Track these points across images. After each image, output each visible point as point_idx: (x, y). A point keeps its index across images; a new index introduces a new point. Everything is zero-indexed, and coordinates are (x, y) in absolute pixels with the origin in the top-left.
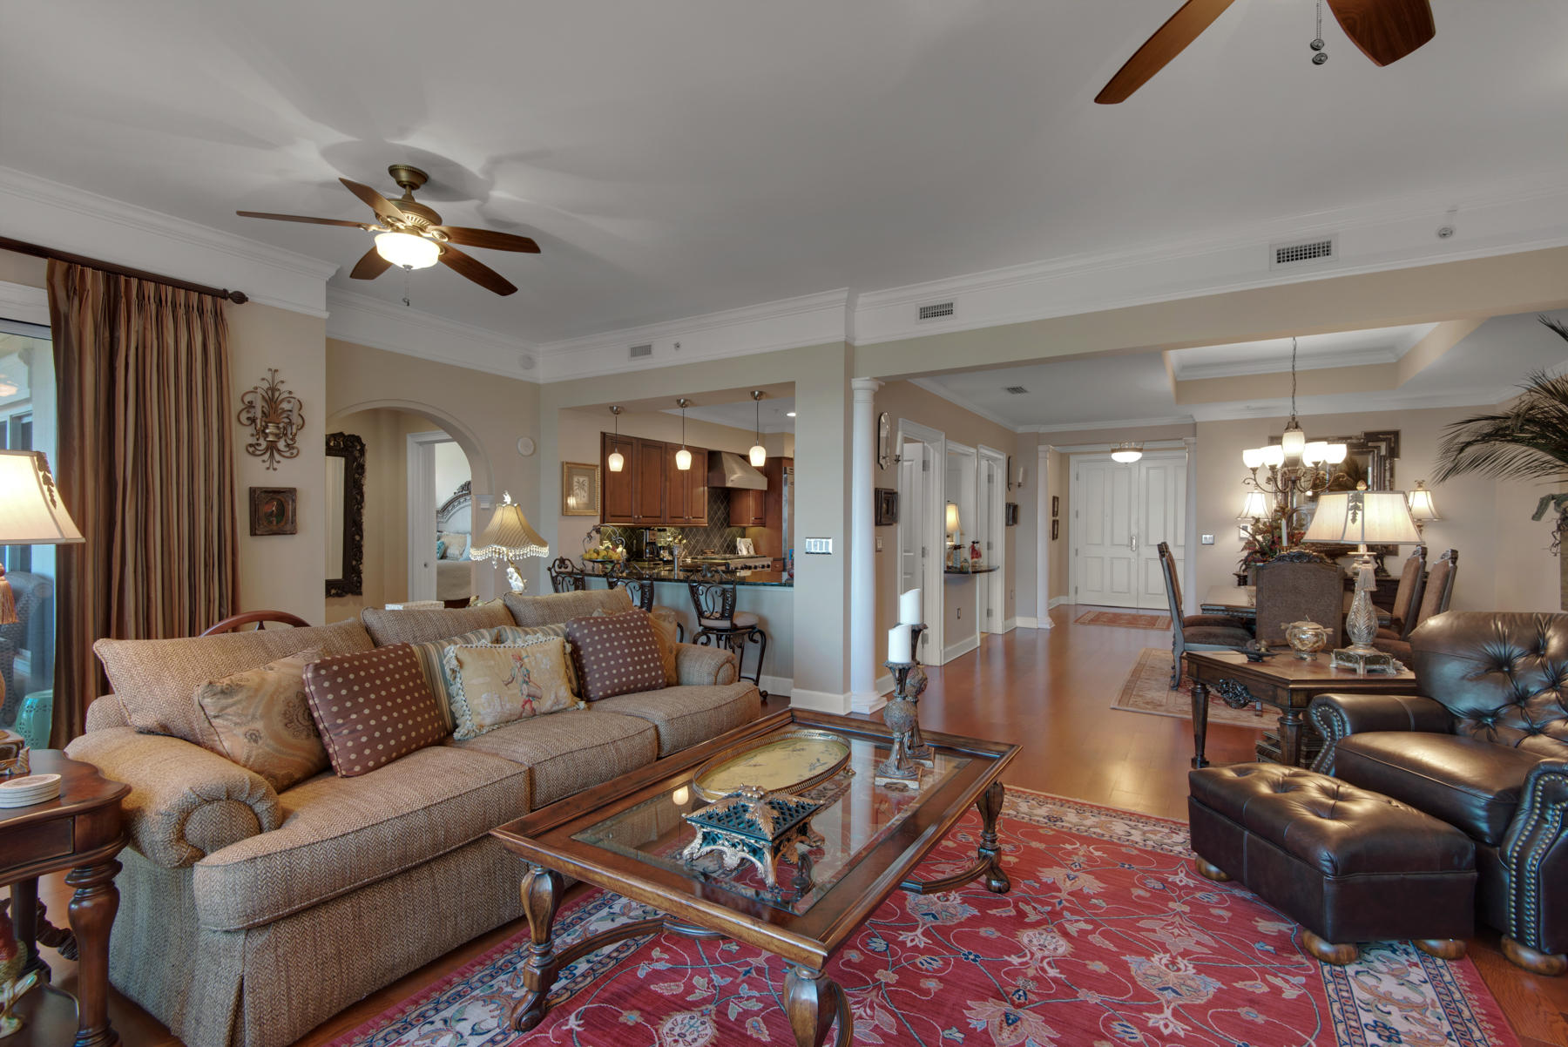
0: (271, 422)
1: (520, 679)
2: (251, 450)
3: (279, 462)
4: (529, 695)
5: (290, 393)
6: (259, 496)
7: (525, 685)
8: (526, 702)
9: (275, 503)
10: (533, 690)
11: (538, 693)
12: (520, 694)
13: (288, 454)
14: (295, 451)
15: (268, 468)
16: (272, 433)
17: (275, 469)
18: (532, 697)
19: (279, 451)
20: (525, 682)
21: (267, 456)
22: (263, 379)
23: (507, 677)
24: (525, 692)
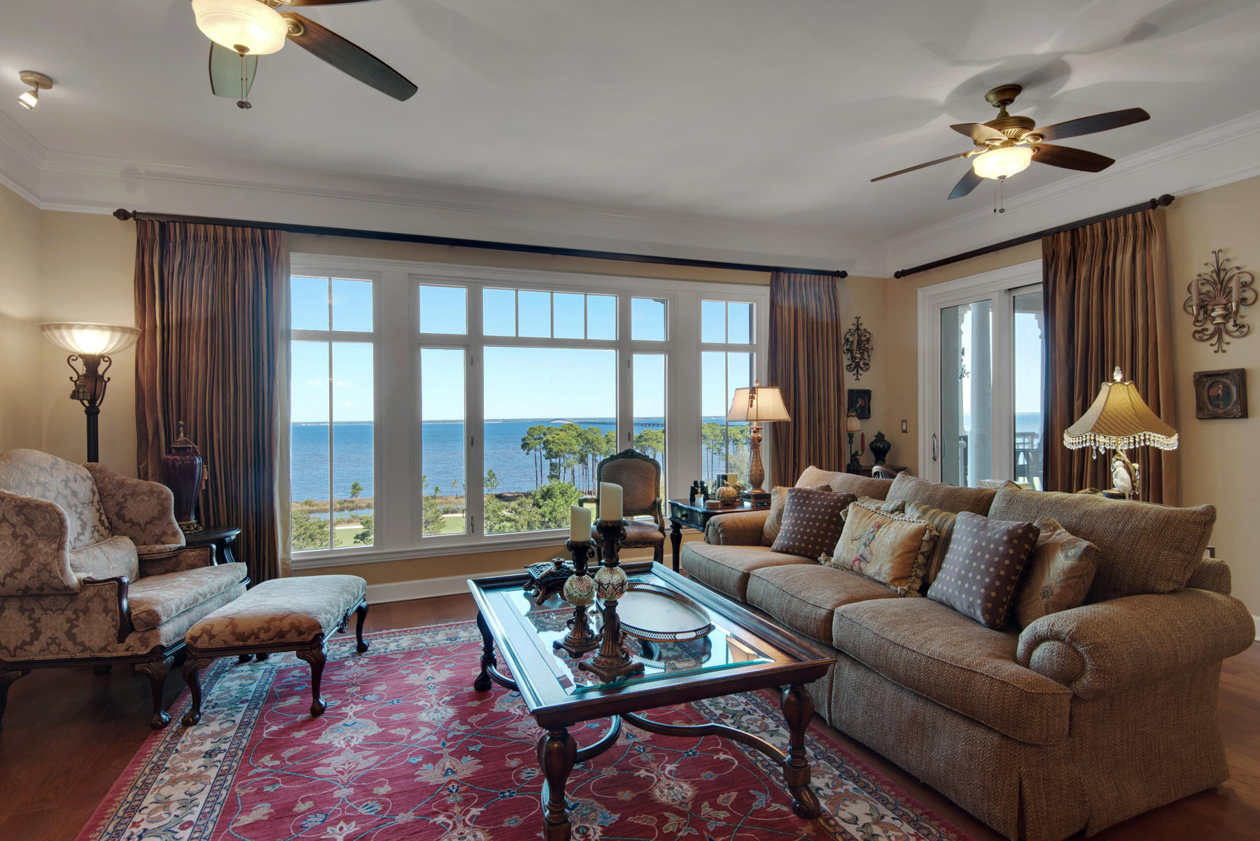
0: (1217, 305)
1: (863, 540)
2: (1197, 336)
3: (1228, 343)
4: (861, 556)
5: (1238, 268)
6: (1205, 380)
7: (863, 546)
8: (857, 560)
9: (1221, 386)
10: (866, 553)
11: (869, 558)
12: (856, 551)
13: (1237, 334)
14: (1245, 330)
15: (1216, 352)
16: (1219, 316)
17: (1224, 351)
18: (862, 558)
19: (1228, 333)
20: (865, 545)
21: (1215, 340)
22: (1206, 264)
23: (856, 535)
24: (860, 552)
